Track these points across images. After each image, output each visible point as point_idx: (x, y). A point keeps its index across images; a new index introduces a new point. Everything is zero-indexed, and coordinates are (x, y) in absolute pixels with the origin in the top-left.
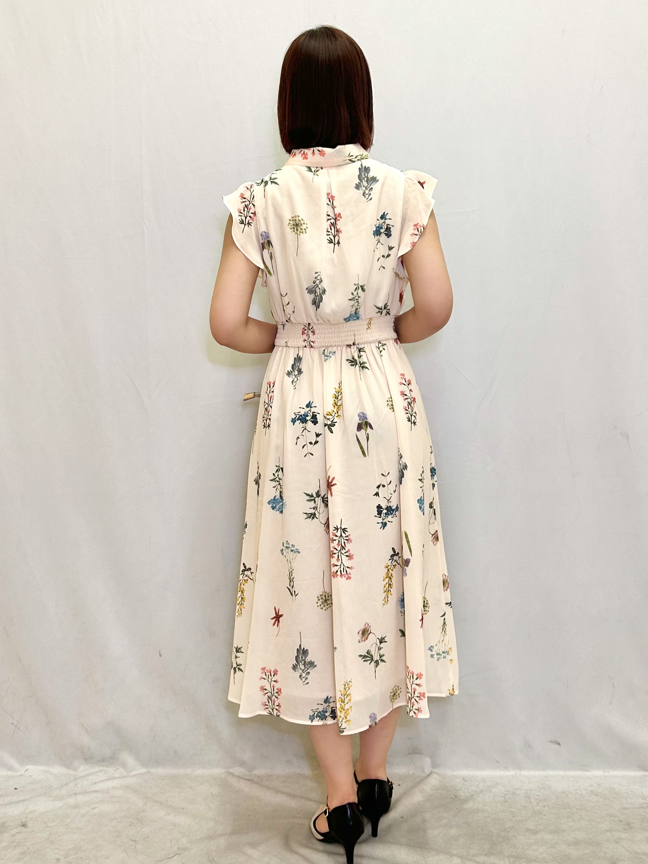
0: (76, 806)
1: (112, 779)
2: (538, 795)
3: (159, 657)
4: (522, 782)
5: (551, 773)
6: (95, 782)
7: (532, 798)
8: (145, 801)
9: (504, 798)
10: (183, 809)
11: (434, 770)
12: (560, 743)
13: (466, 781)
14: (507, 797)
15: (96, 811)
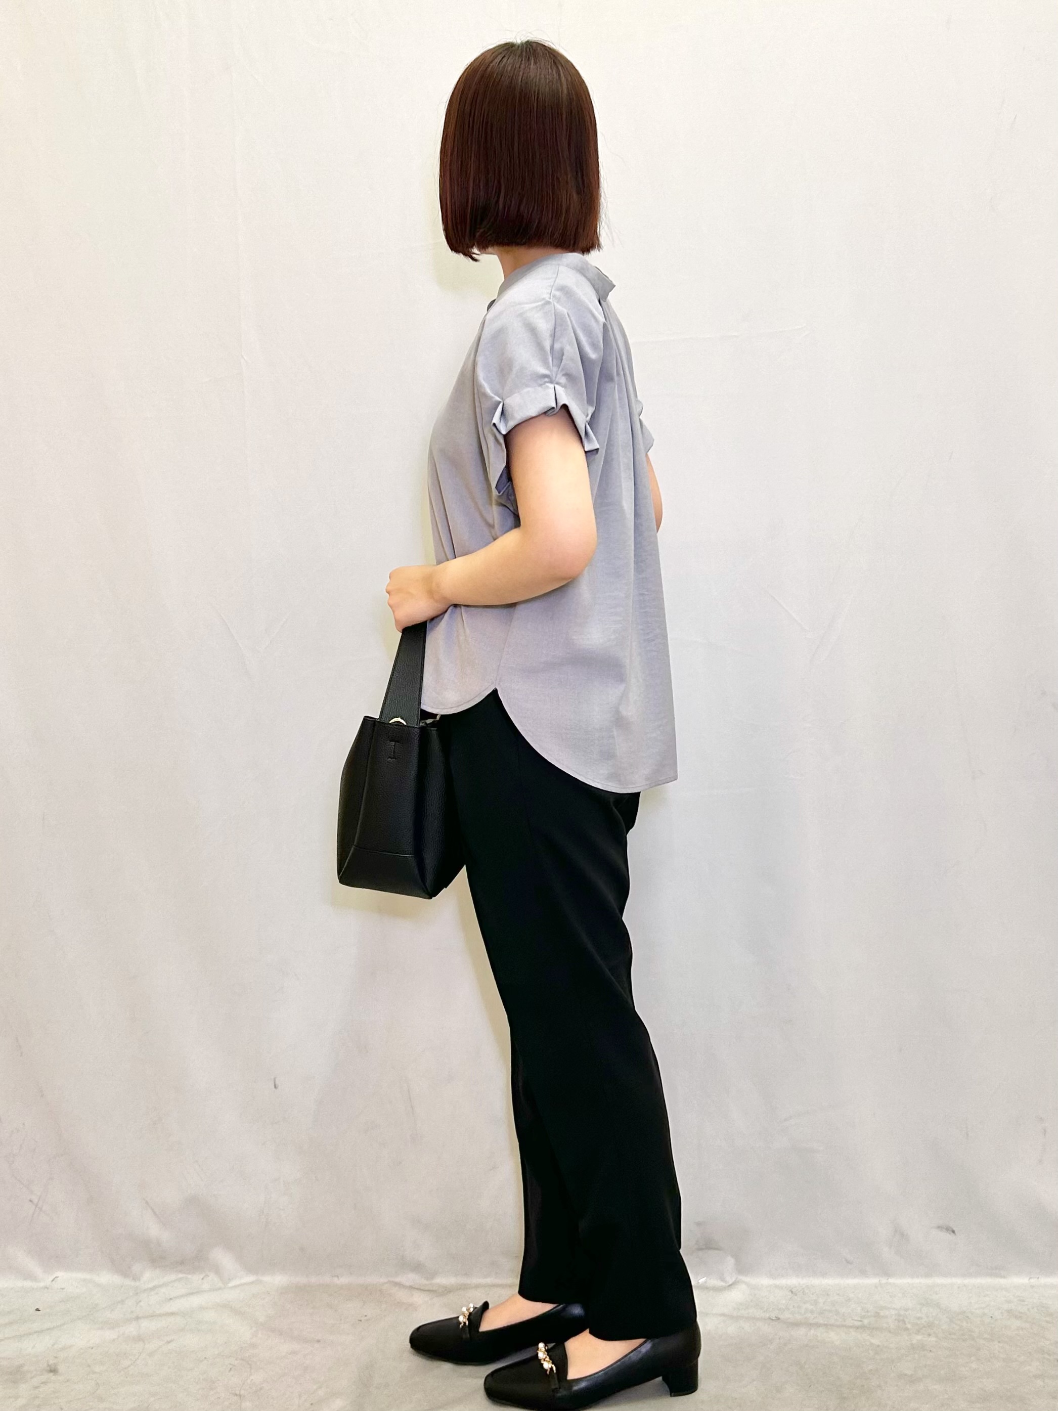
0: (140, 1339)
1: (197, 1292)
2: (919, 1318)
3: (274, 1089)
4: (891, 1297)
5: (940, 1280)
6: (169, 1298)
7: (909, 1323)
8: (255, 1329)
9: (860, 1322)
11: (742, 1277)
12: (955, 1230)
13: (796, 1295)
14: (865, 1321)
15: (172, 1346)
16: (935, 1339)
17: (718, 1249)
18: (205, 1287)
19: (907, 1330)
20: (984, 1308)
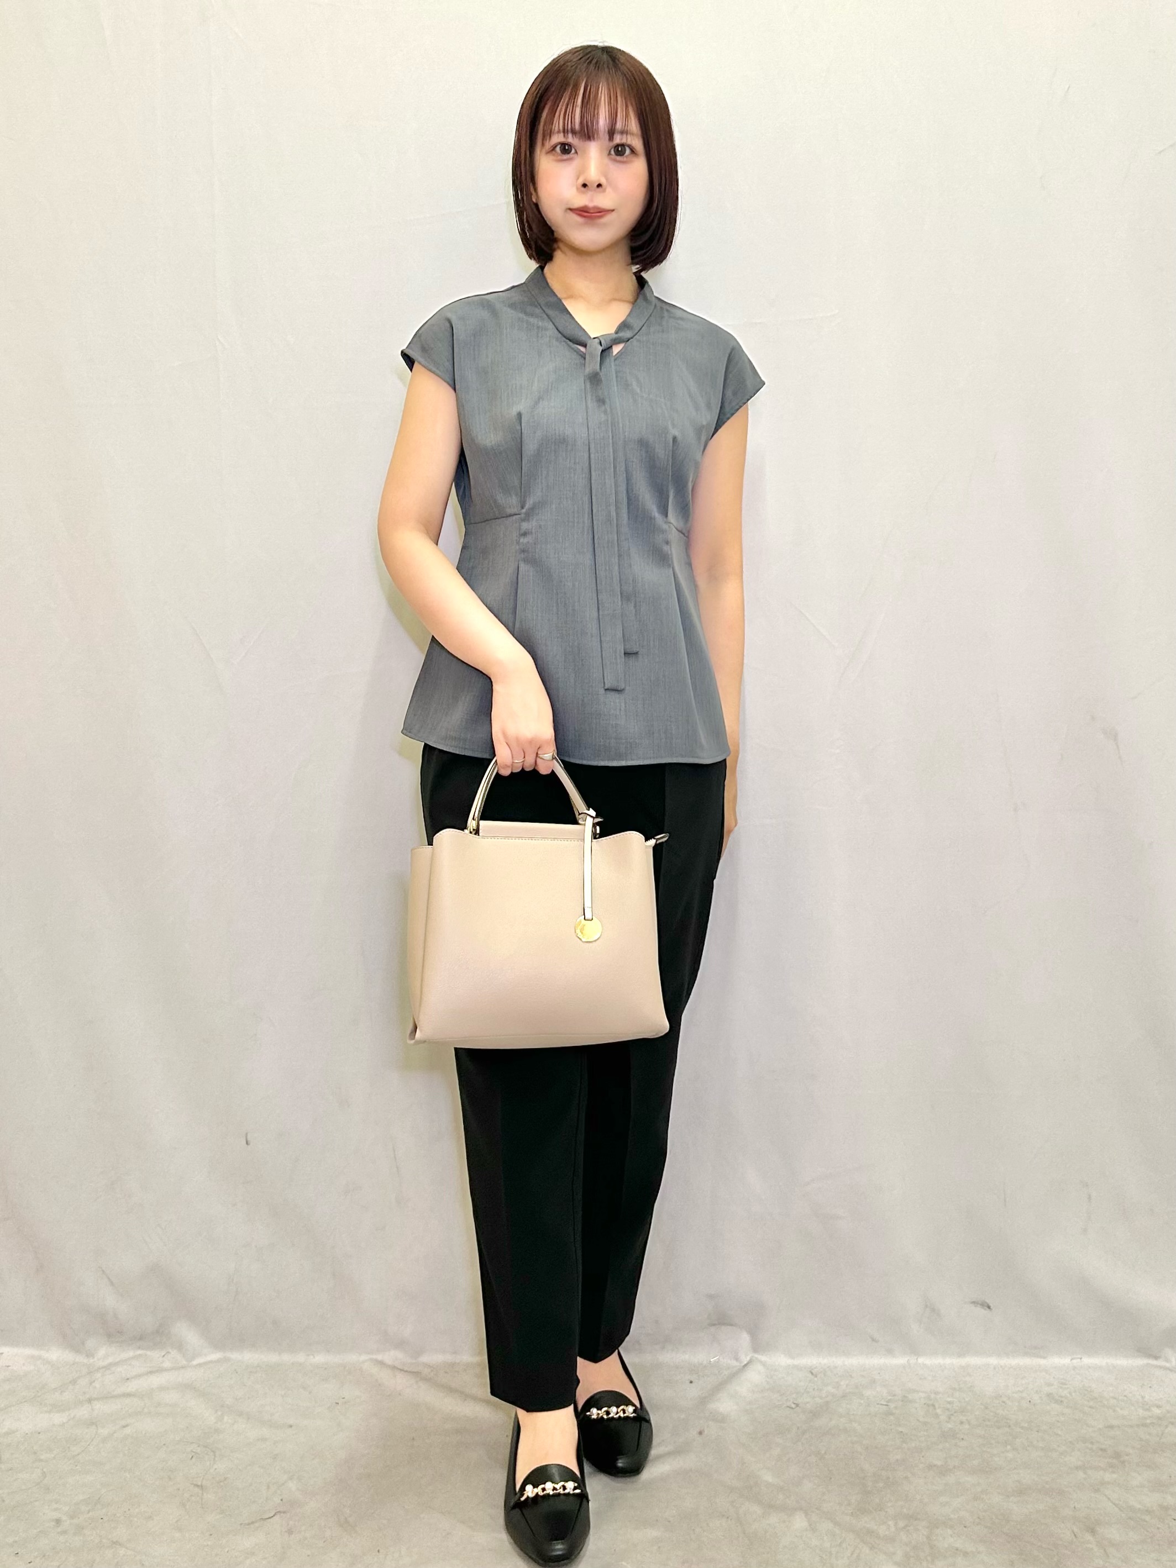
0: (92, 1422)
1: (157, 1371)
2: (949, 1403)
3: (246, 1145)
4: (921, 1379)
5: (974, 1360)
6: (126, 1377)
7: (939, 1407)
8: (219, 1413)
9: (886, 1407)
11: (757, 1356)
12: (991, 1305)
13: (816, 1377)
14: (892, 1405)
15: (128, 1431)
16: (967, 1426)
17: (732, 1325)
18: (167, 1364)
19: (937, 1416)
20: (1022, 1392)
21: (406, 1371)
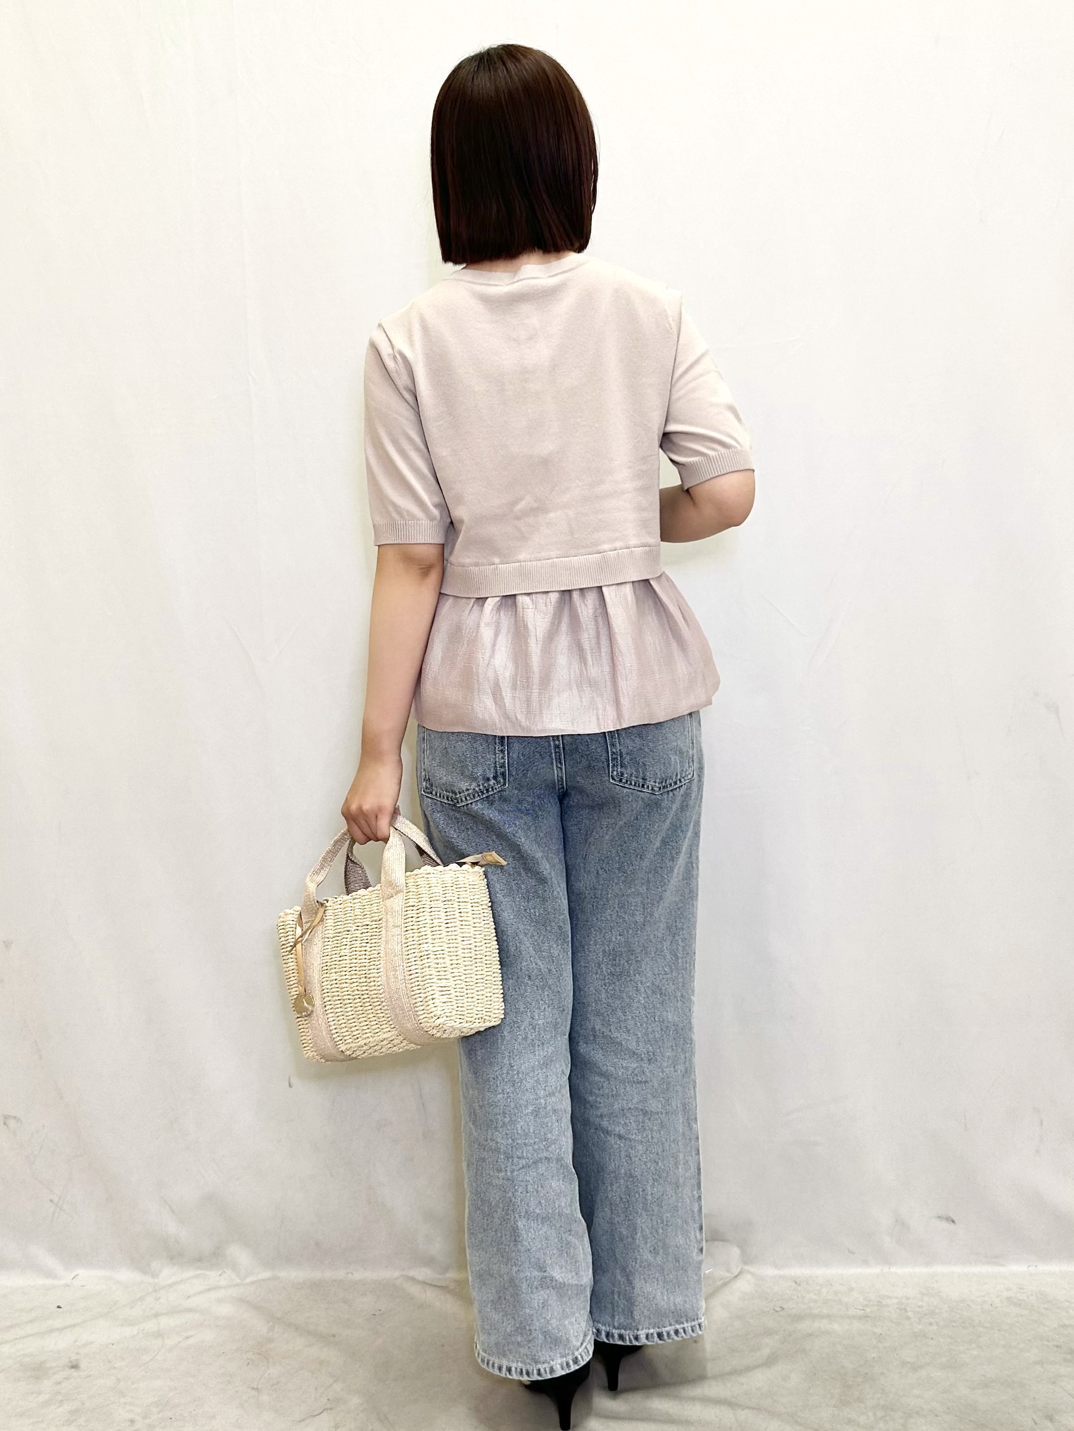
0: (159, 1334)
1: (215, 1288)
2: (919, 1307)
4: (892, 1286)
5: (940, 1269)
6: (188, 1294)
7: (910, 1311)
8: (271, 1323)
9: (863, 1312)
10: (334, 1336)
11: (747, 1268)
12: (954, 1219)
13: (800, 1285)
14: (868, 1310)
15: (191, 1341)
16: (936, 1328)
17: (723, 1241)
18: (223, 1283)
19: (909, 1318)
20: (983, 1296)
21: (435, 1286)
